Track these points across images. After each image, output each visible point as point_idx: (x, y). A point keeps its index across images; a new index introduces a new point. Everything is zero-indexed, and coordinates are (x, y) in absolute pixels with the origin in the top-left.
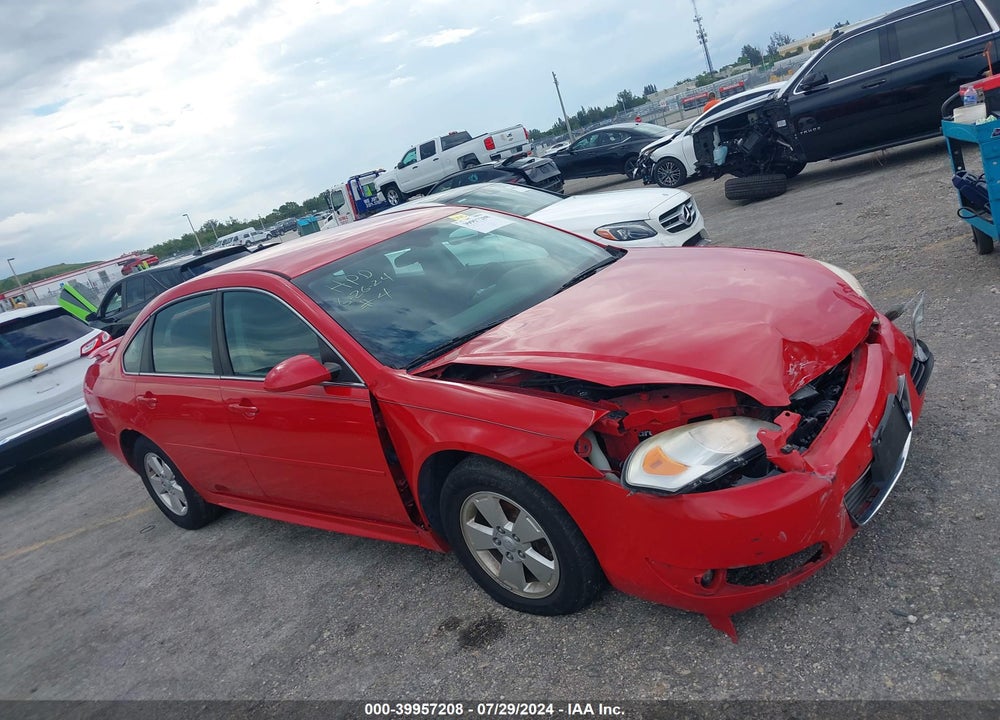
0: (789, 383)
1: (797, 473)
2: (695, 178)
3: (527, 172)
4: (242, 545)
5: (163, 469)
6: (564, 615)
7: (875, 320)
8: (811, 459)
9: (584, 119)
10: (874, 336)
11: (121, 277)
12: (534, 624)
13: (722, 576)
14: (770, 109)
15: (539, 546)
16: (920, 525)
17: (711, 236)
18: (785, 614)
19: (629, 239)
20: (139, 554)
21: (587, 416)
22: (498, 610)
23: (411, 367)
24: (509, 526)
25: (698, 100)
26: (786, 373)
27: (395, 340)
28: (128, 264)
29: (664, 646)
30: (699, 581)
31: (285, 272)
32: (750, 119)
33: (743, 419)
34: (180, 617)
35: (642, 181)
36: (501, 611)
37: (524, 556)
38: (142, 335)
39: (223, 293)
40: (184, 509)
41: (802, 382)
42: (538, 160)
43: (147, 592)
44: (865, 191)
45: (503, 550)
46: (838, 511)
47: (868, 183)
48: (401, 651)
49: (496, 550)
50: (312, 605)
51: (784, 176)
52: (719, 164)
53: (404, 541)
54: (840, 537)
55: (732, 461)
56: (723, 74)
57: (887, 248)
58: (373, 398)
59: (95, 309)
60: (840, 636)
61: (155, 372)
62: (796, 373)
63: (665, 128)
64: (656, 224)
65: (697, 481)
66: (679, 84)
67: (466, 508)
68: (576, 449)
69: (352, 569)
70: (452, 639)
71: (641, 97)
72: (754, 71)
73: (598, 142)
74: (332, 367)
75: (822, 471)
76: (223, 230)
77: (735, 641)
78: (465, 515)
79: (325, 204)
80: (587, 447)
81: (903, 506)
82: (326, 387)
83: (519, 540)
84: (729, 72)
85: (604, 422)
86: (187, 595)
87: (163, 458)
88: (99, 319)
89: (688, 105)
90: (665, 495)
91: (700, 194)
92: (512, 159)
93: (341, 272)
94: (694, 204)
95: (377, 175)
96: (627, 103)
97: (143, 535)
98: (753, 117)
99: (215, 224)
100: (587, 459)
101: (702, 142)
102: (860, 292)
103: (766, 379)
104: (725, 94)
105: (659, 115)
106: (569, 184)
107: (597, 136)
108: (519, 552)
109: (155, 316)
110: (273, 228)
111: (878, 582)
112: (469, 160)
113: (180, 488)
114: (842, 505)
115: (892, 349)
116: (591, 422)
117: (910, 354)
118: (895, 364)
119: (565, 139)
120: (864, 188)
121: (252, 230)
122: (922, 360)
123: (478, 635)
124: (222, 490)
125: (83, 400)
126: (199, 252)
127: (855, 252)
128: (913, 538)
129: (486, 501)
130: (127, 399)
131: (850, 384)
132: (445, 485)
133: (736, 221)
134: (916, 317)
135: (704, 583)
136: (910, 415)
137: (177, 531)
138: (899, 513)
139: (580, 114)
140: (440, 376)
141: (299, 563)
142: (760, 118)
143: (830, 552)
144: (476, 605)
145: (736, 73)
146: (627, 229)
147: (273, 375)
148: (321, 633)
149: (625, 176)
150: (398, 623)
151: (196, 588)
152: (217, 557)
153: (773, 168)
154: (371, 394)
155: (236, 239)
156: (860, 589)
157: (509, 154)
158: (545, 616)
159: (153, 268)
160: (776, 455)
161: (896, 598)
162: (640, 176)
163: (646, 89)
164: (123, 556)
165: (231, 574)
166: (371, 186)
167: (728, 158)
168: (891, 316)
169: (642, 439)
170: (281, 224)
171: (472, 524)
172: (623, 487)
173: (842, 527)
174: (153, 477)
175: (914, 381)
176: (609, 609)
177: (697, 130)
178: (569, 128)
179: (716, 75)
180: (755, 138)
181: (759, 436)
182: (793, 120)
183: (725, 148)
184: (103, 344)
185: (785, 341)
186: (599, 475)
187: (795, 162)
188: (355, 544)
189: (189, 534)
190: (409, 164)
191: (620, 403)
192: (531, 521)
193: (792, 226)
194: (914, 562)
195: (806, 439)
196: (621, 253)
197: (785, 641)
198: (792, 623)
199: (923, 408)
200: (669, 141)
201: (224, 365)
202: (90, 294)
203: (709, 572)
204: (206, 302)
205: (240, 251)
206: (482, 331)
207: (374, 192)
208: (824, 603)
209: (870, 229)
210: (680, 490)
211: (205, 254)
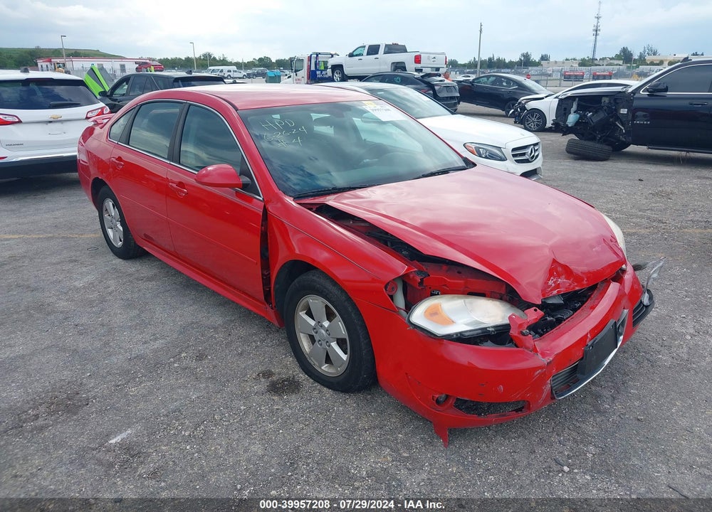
0: (545, 289)
1: (526, 350)
2: (550, 130)
3: (436, 88)
4: (150, 279)
5: (114, 212)
6: (342, 392)
7: (624, 266)
8: (539, 345)
9: (491, 64)
10: (618, 276)
11: (134, 72)
12: (320, 391)
13: (451, 401)
14: (619, 98)
15: (341, 343)
16: (599, 412)
17: (544, 174)
18: (485, 440)
19: (486, 157)
20: (81, 264)
21: (401, 267)
22: (301, 375)
23: (298, 198)
24: (326, 324)
25: (576, 76)
26: (546, 283)
27: (300, 177)
28: (142, 65)
29: (399, 433)
30: (435, 399)
31: (236, 105)
32: (603, 101)
33: (504, 303)
34: (94, 312)
35: (514, 120)
36: (302, 376)
37: (329, 346)
38: (128, 115)
39: (190, 105)
40: (120, 244)
41: (555, 292)
42: (446, 81)
43: (77, 290)
44: (663, 177)
45: (317, 338)
46: (545, 384)
47: (667, 172)
48: (228, 381)
49: (313, 336)
50: (181, 333)
51: (610, 148)
52: (570, 126)
53: (257, 311)
54: (540, 401)
55: (486, 328)
56: (601, 63)
57: (660, 221)
58: (265, 209)
59: (107, 89)
60: (514, 465)
61: (128, 144)
62: (553, 285)
63: (544, 88)
64: (508, 153)
65: (457, 334)
66: (567, 60)
67: (302, 303)
68: (386, 287)
69: (216, 318)
70: (264, 384)
71: (537, 61)
72: (623, 67)
73: (493, 83)
74: (245, 179)
75: (544, 355)
76: (215, 62)
77: (446, 446)
78: (300, 308)
79: (289, 65)
80: (395, 289)
81: (592, 395)
82: (237, 192)
83: (329, 335)
84: (605, 63)
85: (411, 276)
86: (103, 300)
87: (116, 205)
88: (108, 96)
89: (567, 77)
90: (432, 336)
91: (549, 142)
92: (429, 75)
93: (278, 116)
94: (540, 148)
95: (332, 56)
96: (526, 62)
97: (88, 252)
98: (606, 100)
99: (210, 56)
100: (392, 297)
101: (564, 106)
102: (622, 245)
103: (532, 283)
104: (596, 77)
105: (544, 78)
106: (463, 106)
107: (494, 78)
108: (327, 342)
109: (140, 106)
110: (249, 71)
111: (554, 438)
112: (400, 66)
113: (121, 229)
114: (549, 382)
115: (627, 290)
116: (402, 272)
117: (638, 297)
118: (624, 302)
119: (473, 73)
120: (663, 175)
121: (234, 68)
122: (645, 304)
123: (281, 387)
124: (148, 239)
125: (76, 149)
126: (190, 72)
127: (637, 217)
128: (590, 418)
129: (317, 303)
130: (104, 157)
131: (588, 304)
132: (293, 283)
133: (566, 169)
134: (653, 273)
135: (437, 401)
136: (621, 338)
137: (111, 256)
138: (589, 400)
139: (490, 59)
140: (314, 209)
141: (183, 303)
142: (610, 102)
143: (529, 408)
144: (287, 366)
145: (611, 64)
146: (487, 150)
147: (204, 172)
148: (180, 353)
149: (504, 113)
150: (233, 363)
151: (110, 298)
152: (131, 282)
153: (605, 141)
154: (265, 206)
155: (222, 71)
156: (541, 439)
157: (428, 71)
158: (330, 388)
159: (158, 73)
160: (516, 335)
161: (561, 453)
162: (513, 116)
163: (542, 56)
164: (71, 261)
165: (136, 295)
166: (325, 63)
167: (577, 123)
168: (636, 268)
169: (432, 295)
170: (256, 70)
171: (303, 314)
172: (406, 321)
173: (544, 396)
174: (106, 215)
175: (634, 317)
176: (372, 398)
177: (563, 97)
178: (479, 66)
179: (596, 62)
180: (601, 115)
181: (510, 318)
182: (633, 111)
183: (578, 116)
184: (103, 114)
185: (554, 261)
186: (395, 310)
187: (623, 141)
188: (225, 303)
189: (119, 261)
190: (357, 55)
191: (427, 267)
192: (341, 325)
193: (602, 185)
194: (584, 433)
195: (542, 330)
196: (472, 165)
197: (479, 456)
198: (487, 447)
199: (633, 336)
200: (543, 98)
201: (175, 155)
202: (108, 77)
203: (443, 396)
204: (177, 107)
205: (219, 80)
206: (354, 188)
207: (326, 68)
208: (513, 440)
209: (654, 205)
210: (443, 336)
211: (194, 74)
